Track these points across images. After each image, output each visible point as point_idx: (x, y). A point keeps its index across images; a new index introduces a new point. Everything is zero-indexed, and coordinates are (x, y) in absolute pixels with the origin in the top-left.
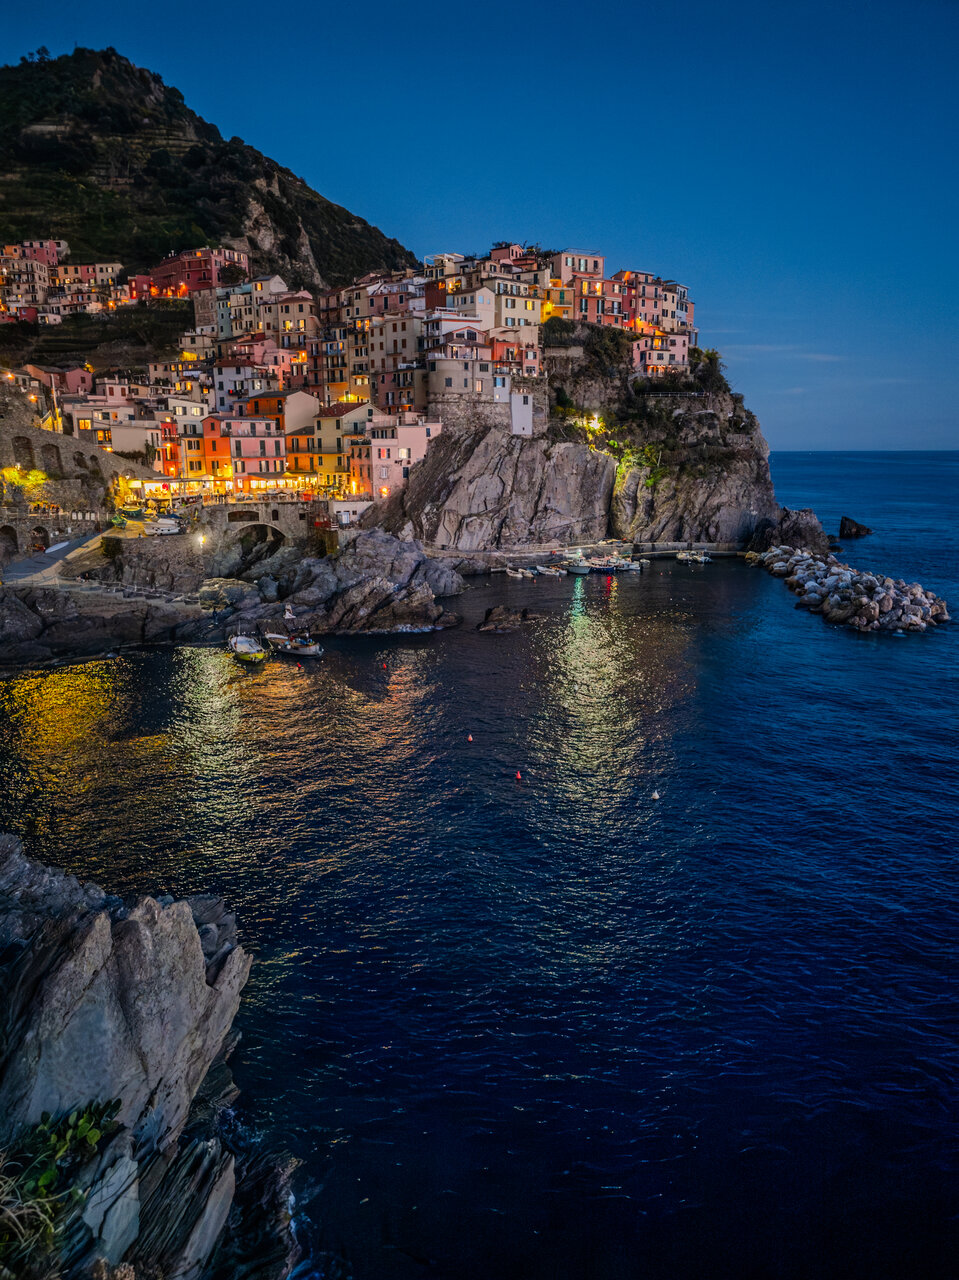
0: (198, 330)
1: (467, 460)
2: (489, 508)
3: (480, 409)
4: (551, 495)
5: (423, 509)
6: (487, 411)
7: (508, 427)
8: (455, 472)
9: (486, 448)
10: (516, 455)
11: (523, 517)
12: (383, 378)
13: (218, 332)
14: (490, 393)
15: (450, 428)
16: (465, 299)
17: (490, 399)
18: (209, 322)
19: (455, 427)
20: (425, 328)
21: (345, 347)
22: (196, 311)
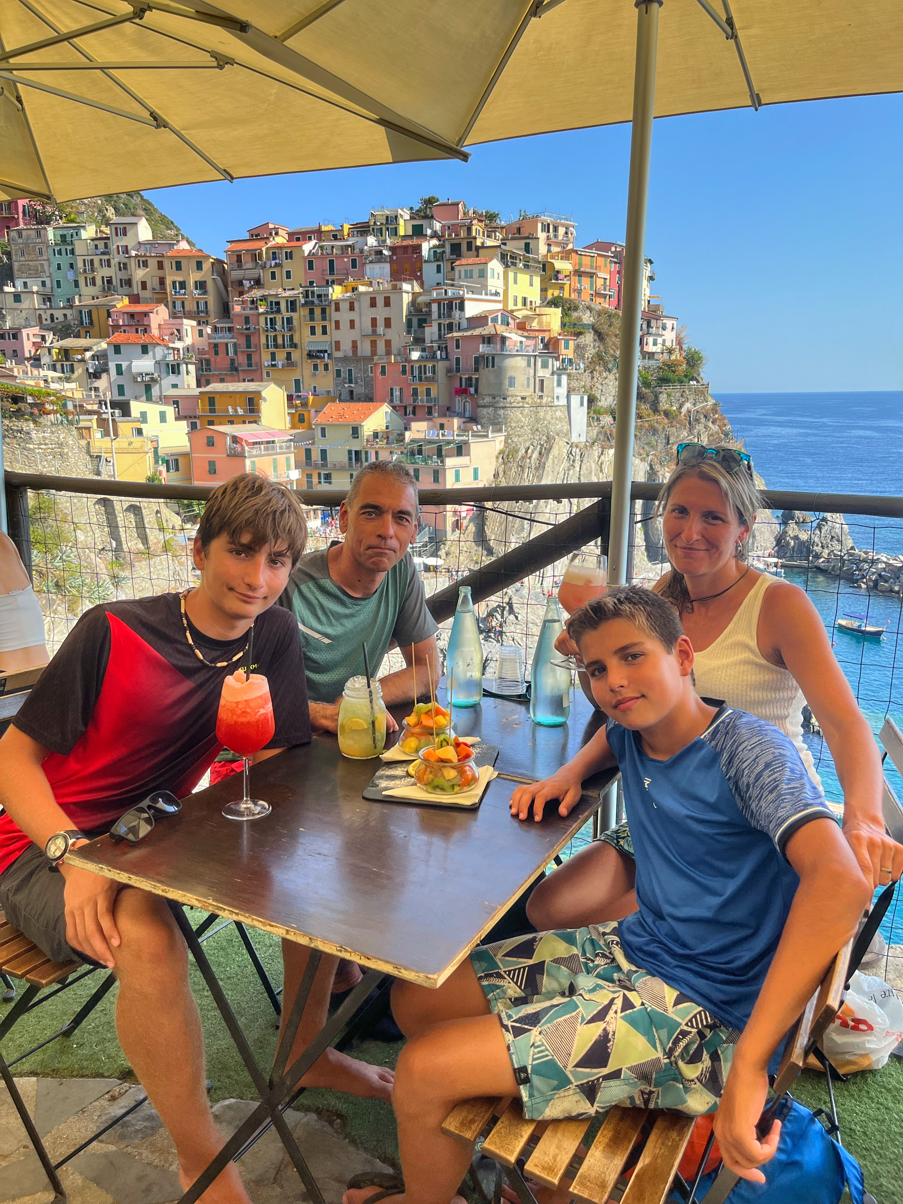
0: (19, 283)
3: (542, 414)
5: (510, 543)
6: (548, 417)
7: (568, 434)
9: (553, 462)
12: (383, 368)
13: (52, 288)
14: (550, 394)
15: (515, 440)
16: (471, 271)
17: (551, 402)
18: (37, 274)
19: (519, 436)
20: (435, 307)
21: (295, 323)
22: (14, 257)
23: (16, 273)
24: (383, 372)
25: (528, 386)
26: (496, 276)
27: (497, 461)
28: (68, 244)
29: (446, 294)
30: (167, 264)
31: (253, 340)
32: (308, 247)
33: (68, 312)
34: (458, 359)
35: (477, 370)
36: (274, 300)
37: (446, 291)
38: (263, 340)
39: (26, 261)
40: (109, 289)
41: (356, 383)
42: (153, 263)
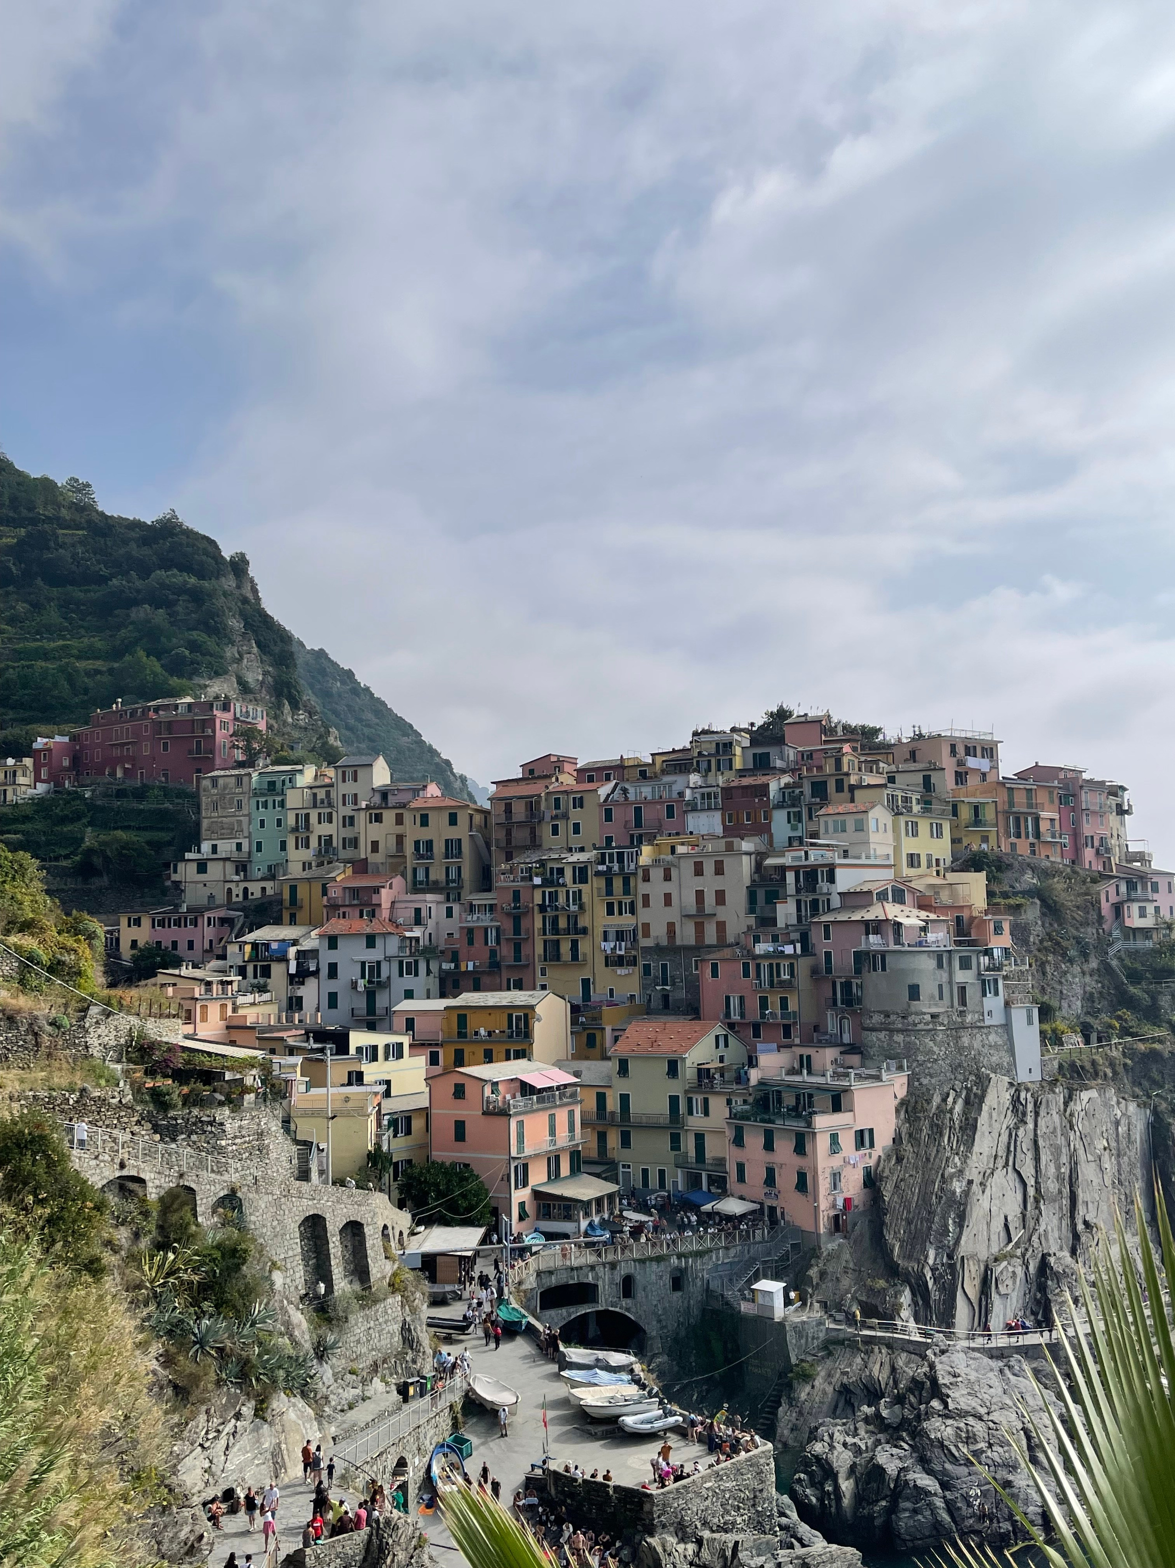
0: (206, 847)
1: (970, 1143)
2: (1015, 1240)
3: (965, 1041)
4: (1088, 1198)
5: (926, 1257)
6: (977, 1044)
7: (1010, 1069)
8: (961, 1172)
9: (991, 1116)
10: (1031, 1126)
11: (1061, 1249)
12: (715, 967)
13: (250, 853)
14: (978, 1009)
15: (925, 1081)
16: (844, 823)
17: (979, 1021)
18: (231, 833)
19: (932, 1077)
20: (790, 877)
21: (585, 898)
22: (204, 814)
23: (204, 833)
24: (715, 974)
25: (941, 998)
26: (881, 827)
27: (897, 1117)
28: (278, 794)
29: (807, 859)
30: (408, 817)
31: (524, 923)
32: (604, 790)
33: (268, 885)
34: (828, 955)
35: (858, 971)
36: (556, 866)
37: (806, 853)
38: (538, 924)
39: (219, 817)
40: (327, 851)
41: (673, 984)
42: (389, 816)
